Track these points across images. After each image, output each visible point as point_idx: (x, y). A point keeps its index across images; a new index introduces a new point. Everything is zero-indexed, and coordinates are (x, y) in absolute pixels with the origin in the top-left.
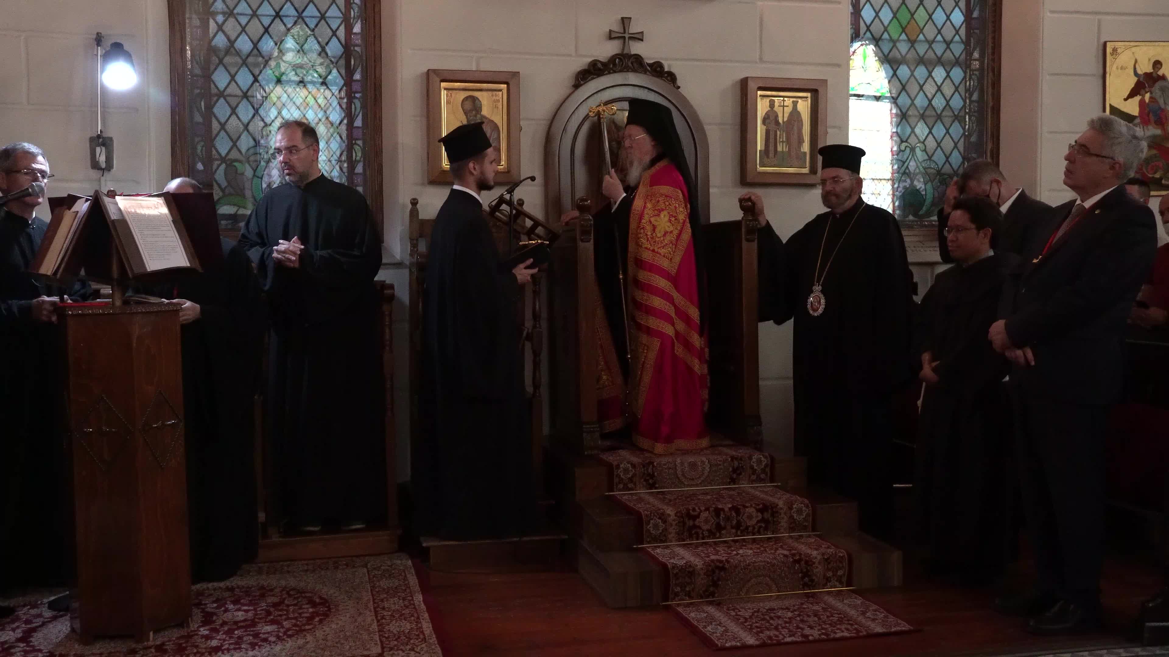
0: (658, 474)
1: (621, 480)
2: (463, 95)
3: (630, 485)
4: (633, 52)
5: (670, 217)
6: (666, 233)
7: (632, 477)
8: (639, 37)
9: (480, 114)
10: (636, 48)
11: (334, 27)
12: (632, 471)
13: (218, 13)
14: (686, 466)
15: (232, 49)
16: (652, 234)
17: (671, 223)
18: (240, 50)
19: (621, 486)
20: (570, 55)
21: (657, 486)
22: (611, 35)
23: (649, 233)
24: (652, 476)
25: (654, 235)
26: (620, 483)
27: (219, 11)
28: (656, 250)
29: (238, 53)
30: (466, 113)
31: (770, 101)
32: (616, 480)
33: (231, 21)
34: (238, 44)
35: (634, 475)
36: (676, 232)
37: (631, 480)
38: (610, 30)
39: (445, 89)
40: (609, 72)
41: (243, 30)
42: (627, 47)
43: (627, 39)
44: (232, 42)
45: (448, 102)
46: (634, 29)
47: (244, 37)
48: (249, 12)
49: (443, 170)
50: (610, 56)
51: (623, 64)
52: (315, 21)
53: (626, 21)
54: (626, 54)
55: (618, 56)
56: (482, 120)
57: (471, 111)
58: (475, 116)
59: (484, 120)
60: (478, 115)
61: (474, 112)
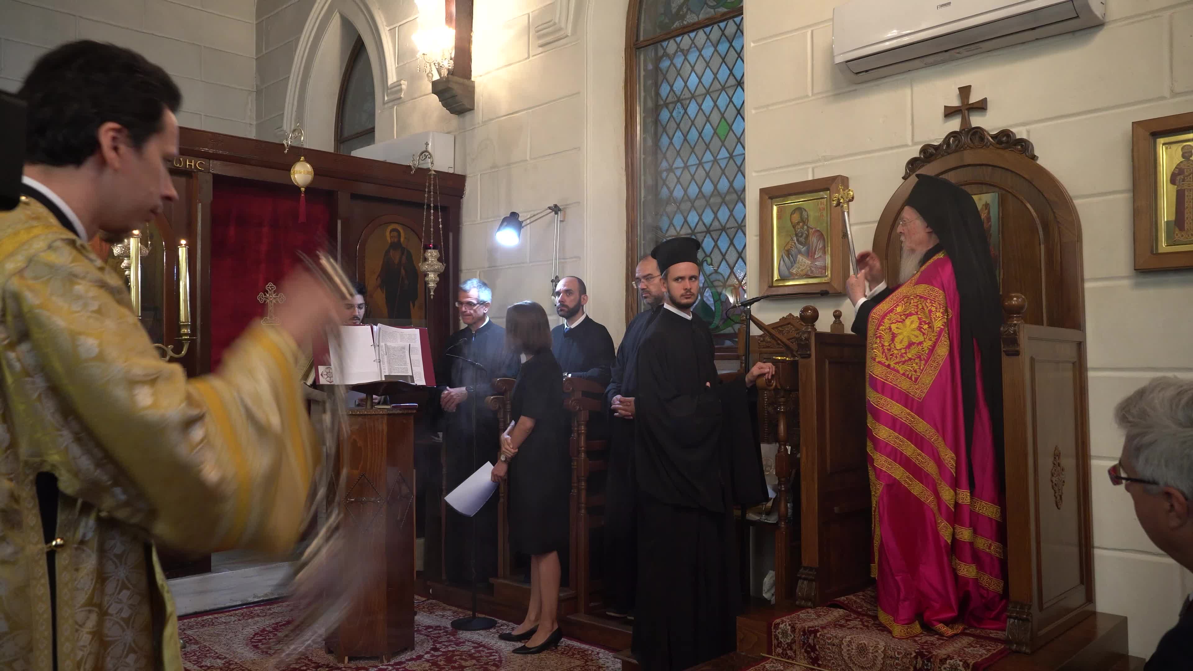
0: (819, 648)
1: (779, 644)
3: (789, 653)
4: (974, 126)
5: (920, 324)
6: (910, 344)
7: (791, 643)
8: (981, 107)
9: (807, 225)
10: (976, 121)
11: (739, 164)
12: (791, 636)
13: (663, 171)
14: (854, 648)
16: (889, 345)
17: (921, 331)
18: (676, 199)
19: (780, 650)
20: (906, 146)
21: (820, 663)
22: (949, 113)
23: (886, 344)
24: (813, 649)
25: (892, 346)
26: (778, 646)
27: (664, 169)
28: (892, 366)
29: (675, 201)
30: (794, 227)
31: (1182, 149)
32: (775, 642)
33: (672, 175)
34: (675, 194)
35: (794, 641)
36: (928, 344)
37: (790, 646)
38: (945, 106)
39: (776, 205)
40: (943, 156)
41: (678, 181)
42: (965, 122)
43: (966, 112)
44: (671, 193)
45: (779, 218)
46: (974, 98)
47: (679, 187)
48: (682, 165)
49: (771, 286)
50: (944, 137)
51: (959, 141)
52: (725, 161)
53: (965, 91)
54: (964, 130)
55: (953, 134)
56: (808, 231)
57: (798, 223)
58: (802, 228)
59: (810, 230)
60: (805, 227)
61: (801, 224)
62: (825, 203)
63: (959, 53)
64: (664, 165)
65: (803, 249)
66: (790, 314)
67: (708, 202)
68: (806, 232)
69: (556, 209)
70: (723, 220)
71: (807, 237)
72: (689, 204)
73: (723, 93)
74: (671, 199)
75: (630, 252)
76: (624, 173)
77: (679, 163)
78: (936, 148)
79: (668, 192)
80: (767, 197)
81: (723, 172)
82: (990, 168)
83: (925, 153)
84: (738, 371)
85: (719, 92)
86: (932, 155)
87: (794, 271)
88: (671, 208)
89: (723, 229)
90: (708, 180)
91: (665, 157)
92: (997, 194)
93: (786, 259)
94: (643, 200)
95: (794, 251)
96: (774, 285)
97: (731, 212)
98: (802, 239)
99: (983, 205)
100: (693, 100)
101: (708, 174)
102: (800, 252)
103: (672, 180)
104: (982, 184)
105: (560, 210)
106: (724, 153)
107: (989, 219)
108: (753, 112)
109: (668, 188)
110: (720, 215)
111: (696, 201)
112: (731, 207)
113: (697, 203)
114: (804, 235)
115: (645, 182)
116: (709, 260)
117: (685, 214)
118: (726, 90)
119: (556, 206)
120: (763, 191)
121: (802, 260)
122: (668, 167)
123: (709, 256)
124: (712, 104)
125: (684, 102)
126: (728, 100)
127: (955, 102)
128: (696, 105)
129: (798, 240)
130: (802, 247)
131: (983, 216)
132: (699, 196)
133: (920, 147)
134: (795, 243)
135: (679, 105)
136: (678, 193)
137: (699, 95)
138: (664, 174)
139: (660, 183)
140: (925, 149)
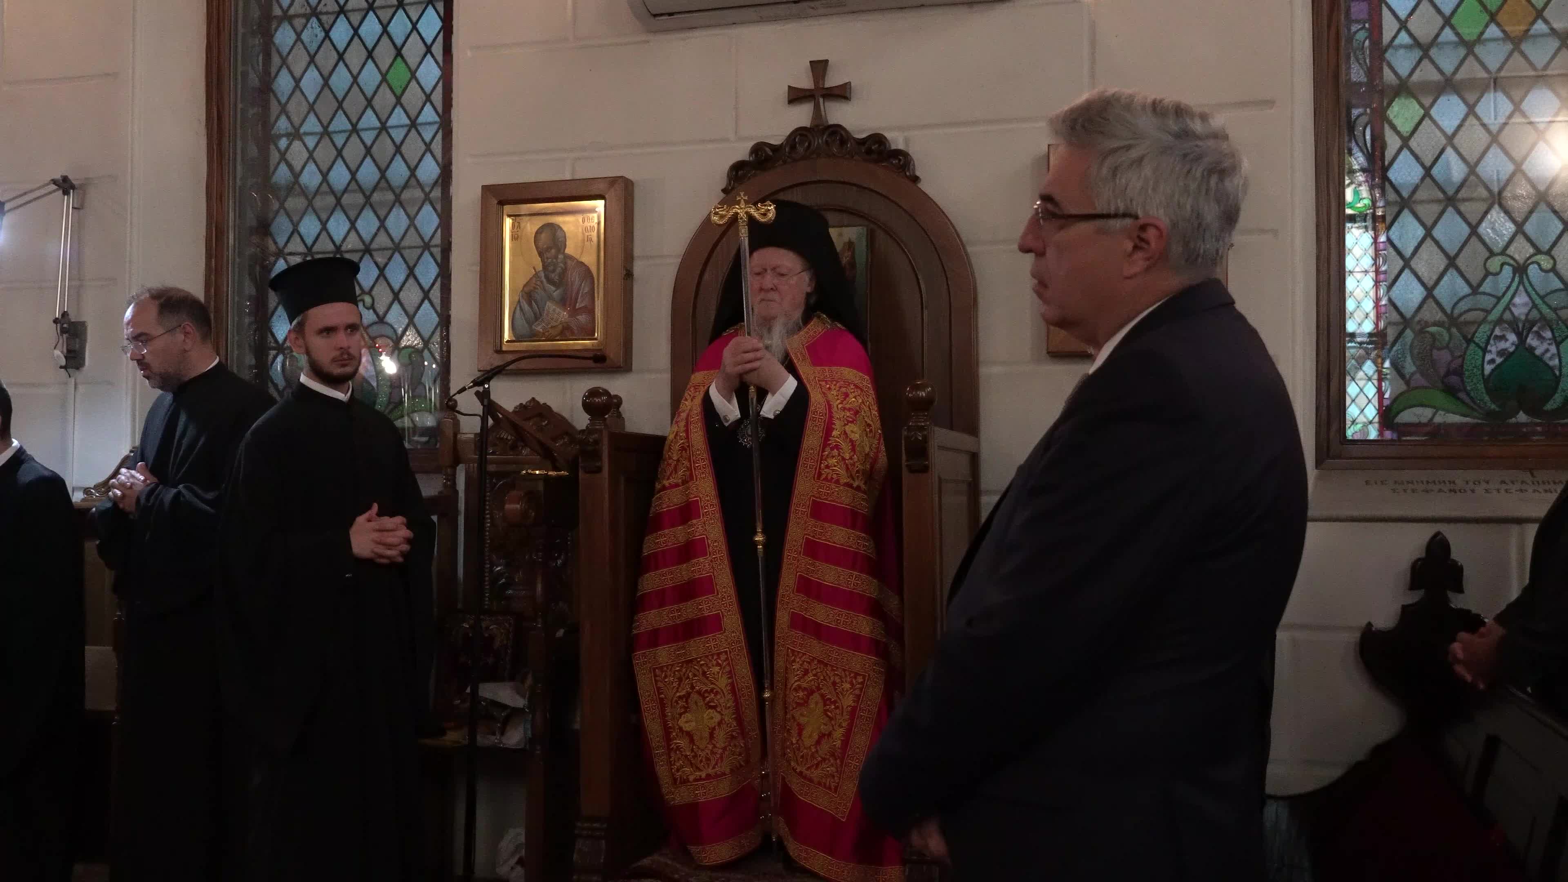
2: (539, 222)
4: (832, 121)
5: (865, 426)
6: (866, 456)
8: (842, 93)
9: (564, 253)
10: (835, 114)
11: (428, 138)
13: (280, 136)
15: (296, 187)
16: (852, 458)
17: (867, 436)
18: (307, 187)
20: (725, 140)
22: (796, 96)
23: (847, 456)
25: (855, 459)
27: (282, 132)
29: (303, 192)
30: (540, 254)
33: (297, 144)
34: (305, 179)
36: (872, 455)
38: (789, 87)
39: (509, 216)
40: (785, 162)
41: (311, 157)
42: (817, 113)
43: (821, 100)
44: (296, 175)
45: (514, 238)
46: (833, 80)
47: (311, 167)
48: (319, 129)
49: (499, 351)
50: (788, 133)
51: (810, 144)
52: (403, 132)
53: (819, 68)
54: (817, 126)
55: (800, 132)
56: (565, 263)
57: (548, 249)
58: (556, 258)
59: (569, 262)
60: (561, 256)
61: (553, 251)
62: (596, 221)
63: (813, 8)
64: (283, 125)
65: (556, 294)
66: (533, 399)
67: (368, 198)
68: (562, 265)
69: (65, 185)
70: (396, 234)
71: (565, 270)
72: (331, 200)
73: (401, 12)
74: (295, 186)
75: (213, 277)
76: (203, 131)
77: (312, 125)
78: (775, 149)
79: (289, 174)
80: (496, 202)
81: (398, 149)
82: (855, 188)
83: (756, 155)
84: (440, 492)
85: (393, 10)
86: (768, 159)
87: (539, 329)
88: (295, 203)
89: (397, 248)
90: (368, 160)
91: (284, 110)
92: (865, 229)
93: (526, 307)
94: (239, 182)
95: (539, 294)
96: (504, 348)
97: (412, 219)
98: (555, 277)
99: (845, 244)
100: (342, 16)
101: (368, 150)
102: (550, 298)
103: (297, 153)
104: (841, 211)
105: (73, 187)
106: (399, 118)
107: (853, 264)
108: (469, 54)
109: (290, 166)
110: (390, 223)
111: (345, 196)
112: (412, 211)
113: (346, 200)
114: (559, 270)
115: (243, 151)
116: (368, 299)
117: (324, 216)
118: (407, 8)
119: (65, 179)
120: (488, 190)
121: (554, 310)
122: (290, 130)
123: (370, 293)
124: (378, 29)
125: (324, 18)
126: (410, 26)
127: (806, 82)
128: (349, 27)
129: (547, 277)
130: (553, 288)
131: (844, 260)
132: (350, 188)
133: (750, 144)
134: (542, 282)
135: (314, 20)
136: (311, 178)
137: (354, 10)
138: (283, 143)
139: (275, 156)
140: (758, 149)
